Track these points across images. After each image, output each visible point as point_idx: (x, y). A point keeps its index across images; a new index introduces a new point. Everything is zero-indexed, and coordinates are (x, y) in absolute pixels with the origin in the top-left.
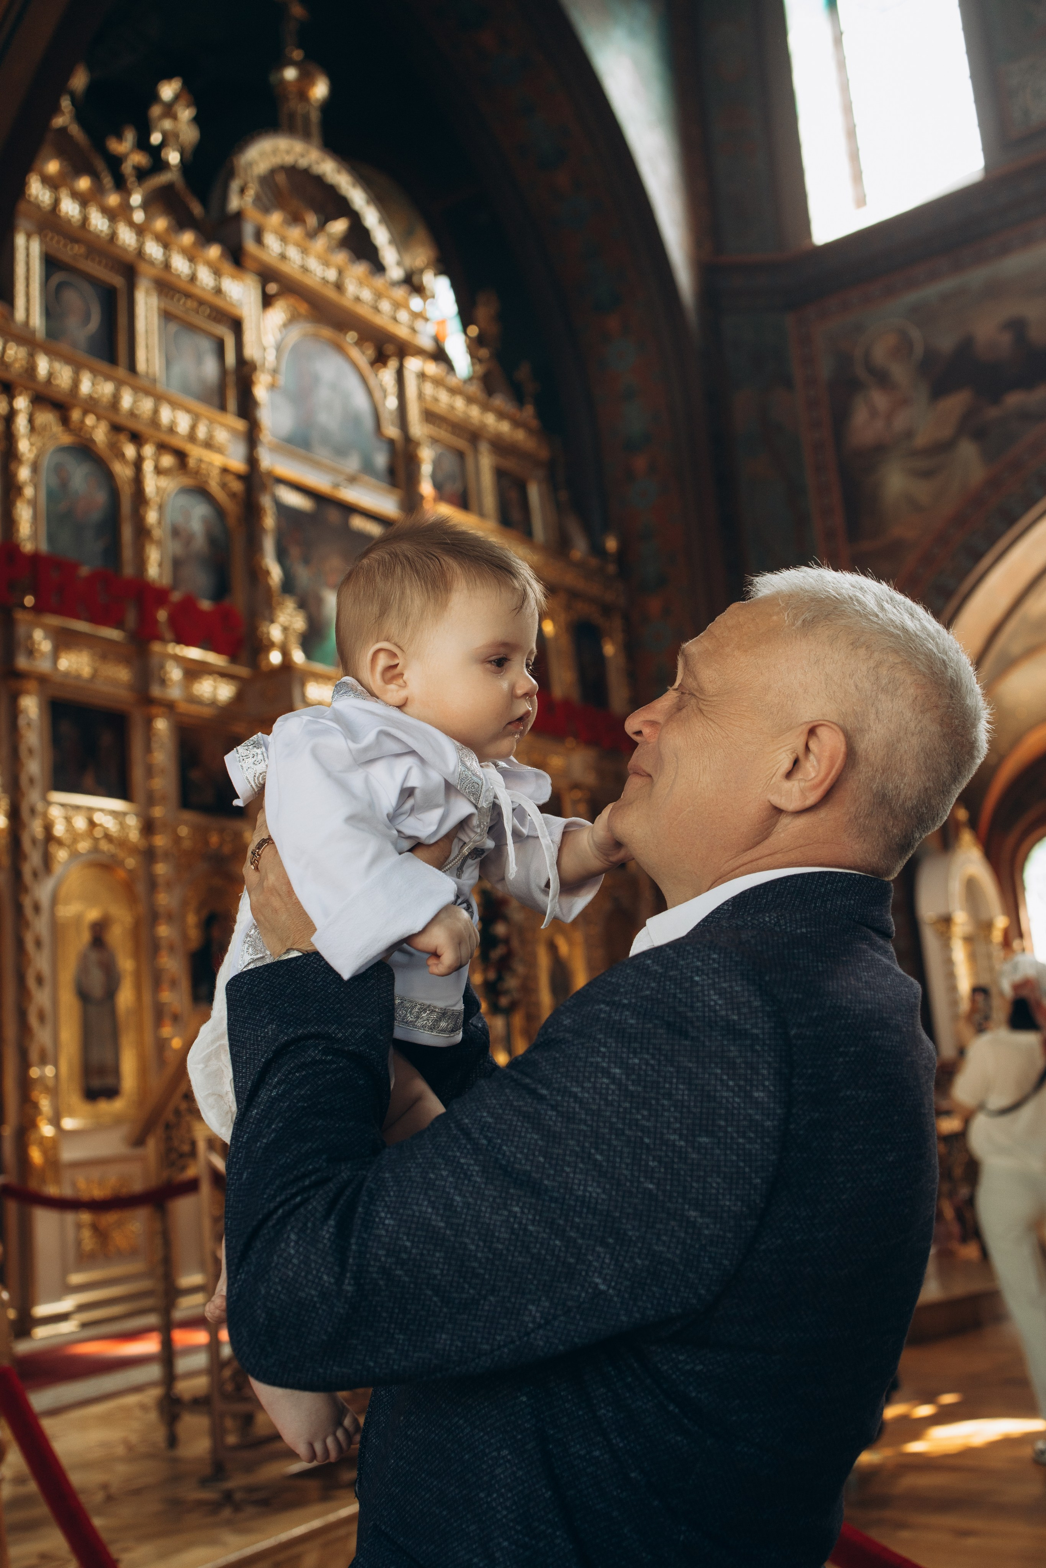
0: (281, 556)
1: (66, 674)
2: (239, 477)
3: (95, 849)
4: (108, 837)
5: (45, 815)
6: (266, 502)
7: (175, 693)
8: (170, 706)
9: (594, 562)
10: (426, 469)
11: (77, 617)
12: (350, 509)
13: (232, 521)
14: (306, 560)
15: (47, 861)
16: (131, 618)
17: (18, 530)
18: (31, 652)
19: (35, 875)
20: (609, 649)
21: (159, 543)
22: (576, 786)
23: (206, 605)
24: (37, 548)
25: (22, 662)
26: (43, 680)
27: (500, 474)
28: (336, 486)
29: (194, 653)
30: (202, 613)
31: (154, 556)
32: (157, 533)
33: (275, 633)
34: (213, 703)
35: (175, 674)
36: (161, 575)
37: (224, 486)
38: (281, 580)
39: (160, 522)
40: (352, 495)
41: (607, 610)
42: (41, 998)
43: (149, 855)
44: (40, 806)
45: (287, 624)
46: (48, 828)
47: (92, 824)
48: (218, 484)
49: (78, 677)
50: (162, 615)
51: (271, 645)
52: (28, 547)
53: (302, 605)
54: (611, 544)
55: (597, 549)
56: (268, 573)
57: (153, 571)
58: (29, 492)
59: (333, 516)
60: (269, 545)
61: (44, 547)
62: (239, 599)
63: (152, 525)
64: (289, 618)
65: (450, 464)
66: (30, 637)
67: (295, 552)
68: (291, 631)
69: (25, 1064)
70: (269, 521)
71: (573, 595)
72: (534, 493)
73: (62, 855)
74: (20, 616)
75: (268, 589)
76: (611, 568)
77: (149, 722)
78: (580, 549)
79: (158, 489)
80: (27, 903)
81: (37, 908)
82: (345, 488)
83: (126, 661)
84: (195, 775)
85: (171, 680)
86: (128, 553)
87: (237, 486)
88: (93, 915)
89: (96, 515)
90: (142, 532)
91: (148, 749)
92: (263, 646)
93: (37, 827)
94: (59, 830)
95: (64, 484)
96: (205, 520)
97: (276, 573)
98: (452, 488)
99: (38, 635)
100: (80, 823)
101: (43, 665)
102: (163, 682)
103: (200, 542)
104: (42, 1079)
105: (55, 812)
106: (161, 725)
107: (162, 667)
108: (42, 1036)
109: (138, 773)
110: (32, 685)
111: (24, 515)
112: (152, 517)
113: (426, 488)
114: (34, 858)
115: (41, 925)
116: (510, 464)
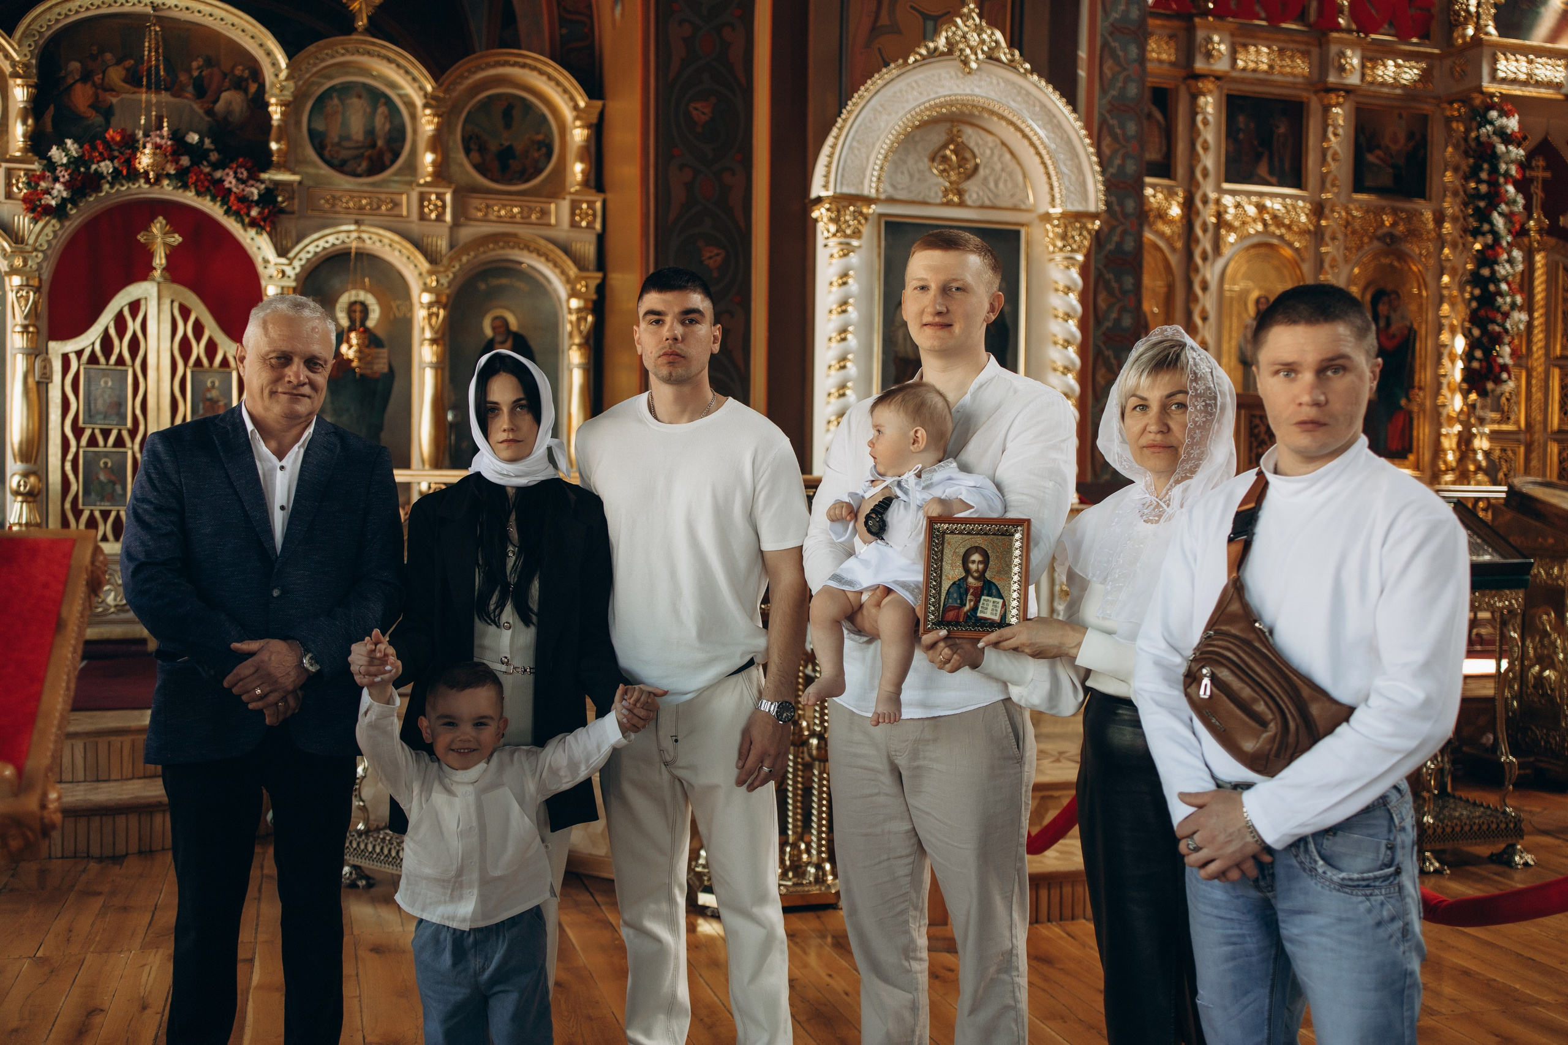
1: (1244, 69)
3: (1265, 231)
4: (1276, 219)
5: (1218, 202)
7: (1352, 77)
8: (1347, 92)
15: (1217, 244)
16: (1311, 12)
18: (1209, 55)
19: (1205, 258)
25: (1200, 65)
26: (1222, 79)
33: (1473, 6)
34: (1396, 84)
43: (1317, 235)
44: (1213, 196)
46: (1219, 215)
47: (1261, 208)
49: (1257, 71)
51: (1465, 19)
66: (1208, 42)
73: (1232, 238)
74: (1201, 22)
77: (1326, 109)
80: (1197, 282)
81: (1205, 287)
83: (1304, 51)
84: (1371, 158)
85: (1349, 67)
88: (1260, 291)
91: (1325, 137)
93: (1209, 214)
94: (1231, 215)
99: (1216, 39)
100: (1252, 210)
101: (1221, 66)
102: (1342, 69)
105: (1228, 200)
106: (1338, 112)
107: (1340, 54)
109: (1312, 160)
110: (1210, 85)
114: (1206, 243)
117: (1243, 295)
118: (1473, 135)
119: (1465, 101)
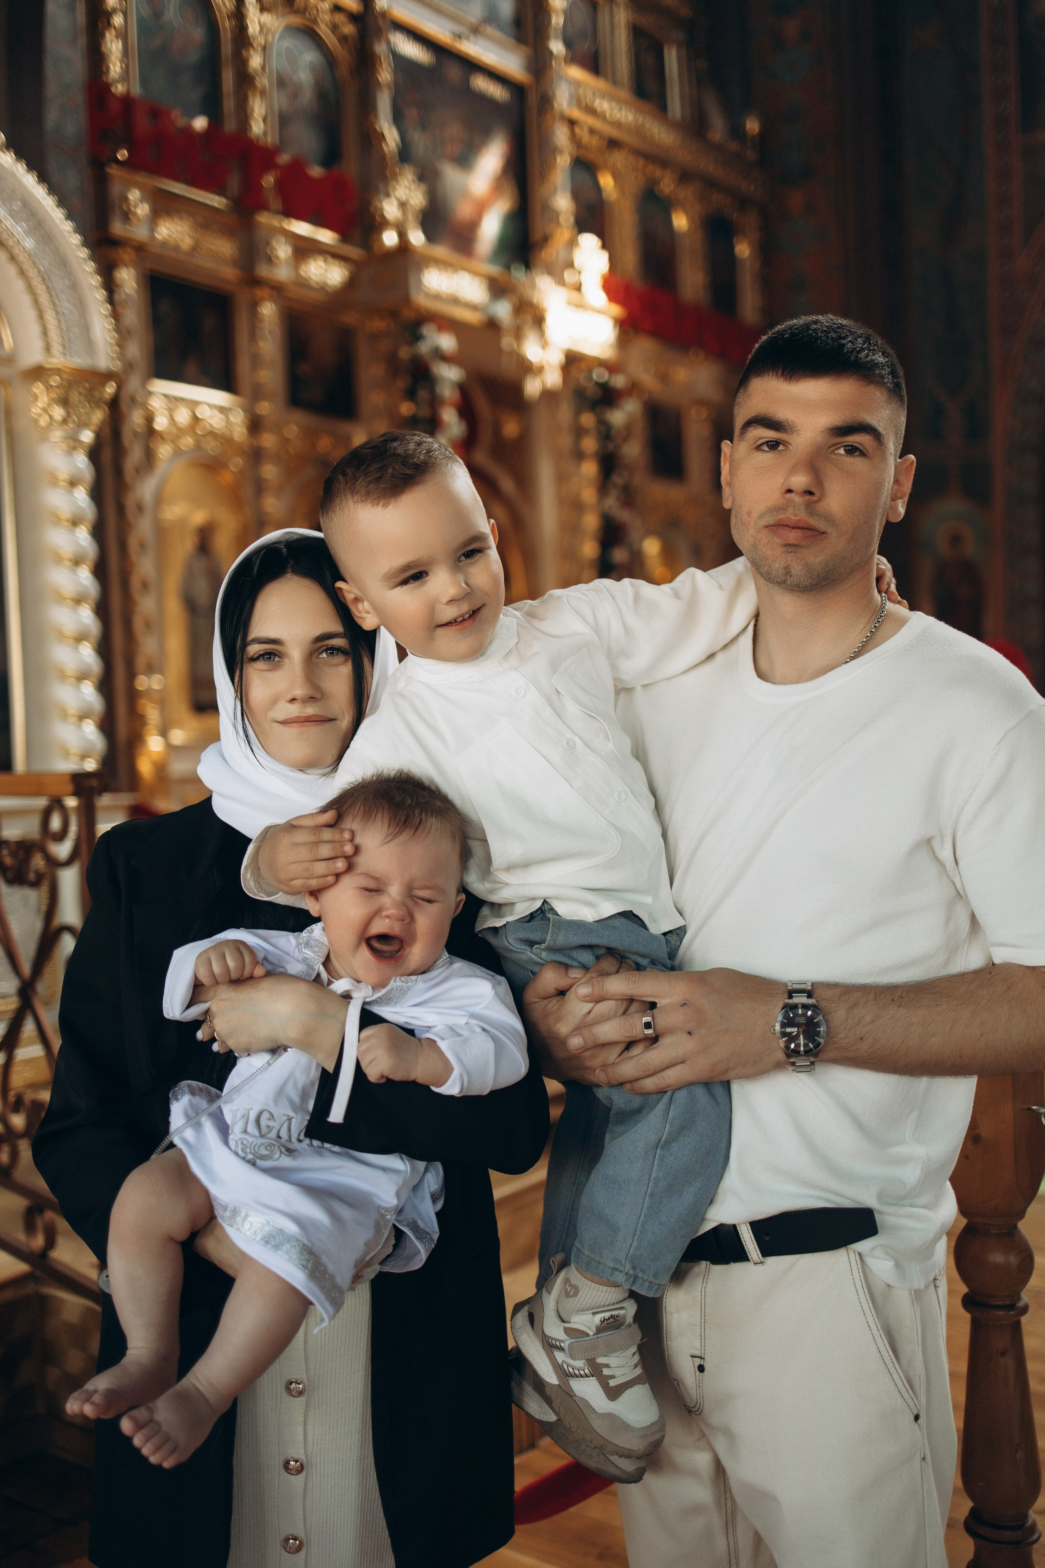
0: (398, 118)
1: (164, 244)
2: (354, 18)
3: (198, 446)
4: (212, 434)
5: (146, 406)
6: (380, 49)
7: (282, 273)
8: (277, 289)
9: (733, 146)
10: (557, 20)
11: (176, 178)
12: (472, 66)
13: (344, 71)
14: (424, 125)
15: (150, 457)
16: (234, 182)
17: (108, 69)
18: (127, 216)
19: (137, 471)
20: (743, 250)
21: (263, 93)
22: (701, 402)
23: (316, 171)
24: (128, 91)
25: (117, 227)
26: (140, 249)
27: (637, 32)
28: (459, 37)
29: (301, 228)
30: (310, 179)
31: (258, 108)
32: (263, 81)
33: (390, 209)
34: (323, 288)
35: (283, 251)
36: (265, 134)
37: (334, 28)
38: (397, 146)
39: (263, 68)
40: (473, 48)
41: (743, 202)
42: (146, 605)
43: (256, 456)
44: (140, 395)
45: (404, 198)
46: (149, 419)
47: (195, 419)
48: (327, 25)
49: (176, 248)
50: (269, 180)
51: (384, 224)
52: (119, 89)
53: (421, 178)
54: (752, 126)
55: (736, 131)
56: (382, 136)
57: (257, 128)
58: (118, 20)
59: (454, 72)
60: (384, 103)
61: (136, 90)
62: (350, 167)
63: (255, 71)
64: (407, 192)
65: (582, 17)
66: (126, 199)
67: (412, 113)
68: (409, 207)
69: (131, 675)
70: (385, 75)
71: (710, 184)
72: (672, 58)
73: (164, 451)
74: (113, 171)
75: (383, 156)
76: (751, 155)
77: (254, 305)
78: (718, 128)
79: (262, 26)
80: (130, 502)
81: (140, 508)
82: (468, 39)
83: (228, 232)
84: (305, 368)
85: (277, 257)
86: (229, 104)
87: (348, 29)
88: (199, 517)
89: (194, 56)
90: (245, 80)
91: (253, 337)
92: (377, 224)
93: (136, 418)
94: (161, 423)
95: (157, 15)
96: (313, 68)
97: (391, 137)
98: (585, 46)
99: (134, 195)
100: (183, 416)
101: (139, 232)
102: (270, 260)
103: (307, 96)
104: (150, 690)
105: (156, 404)
106: (268, 310)
107: (268, 243)
108: (148, 646)
109: (243, 365)
110: (127, 255)
111: (113, 47)
112: (255, 61)
113: (557, 47)
114: (136, 453)
115: (143, 528)
116: (647, 21)
117: (182, 523)
118: (404, 353)
119: (394, 314)
